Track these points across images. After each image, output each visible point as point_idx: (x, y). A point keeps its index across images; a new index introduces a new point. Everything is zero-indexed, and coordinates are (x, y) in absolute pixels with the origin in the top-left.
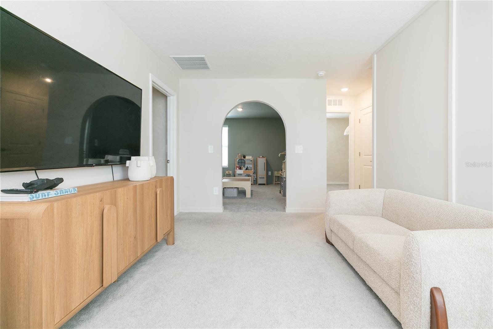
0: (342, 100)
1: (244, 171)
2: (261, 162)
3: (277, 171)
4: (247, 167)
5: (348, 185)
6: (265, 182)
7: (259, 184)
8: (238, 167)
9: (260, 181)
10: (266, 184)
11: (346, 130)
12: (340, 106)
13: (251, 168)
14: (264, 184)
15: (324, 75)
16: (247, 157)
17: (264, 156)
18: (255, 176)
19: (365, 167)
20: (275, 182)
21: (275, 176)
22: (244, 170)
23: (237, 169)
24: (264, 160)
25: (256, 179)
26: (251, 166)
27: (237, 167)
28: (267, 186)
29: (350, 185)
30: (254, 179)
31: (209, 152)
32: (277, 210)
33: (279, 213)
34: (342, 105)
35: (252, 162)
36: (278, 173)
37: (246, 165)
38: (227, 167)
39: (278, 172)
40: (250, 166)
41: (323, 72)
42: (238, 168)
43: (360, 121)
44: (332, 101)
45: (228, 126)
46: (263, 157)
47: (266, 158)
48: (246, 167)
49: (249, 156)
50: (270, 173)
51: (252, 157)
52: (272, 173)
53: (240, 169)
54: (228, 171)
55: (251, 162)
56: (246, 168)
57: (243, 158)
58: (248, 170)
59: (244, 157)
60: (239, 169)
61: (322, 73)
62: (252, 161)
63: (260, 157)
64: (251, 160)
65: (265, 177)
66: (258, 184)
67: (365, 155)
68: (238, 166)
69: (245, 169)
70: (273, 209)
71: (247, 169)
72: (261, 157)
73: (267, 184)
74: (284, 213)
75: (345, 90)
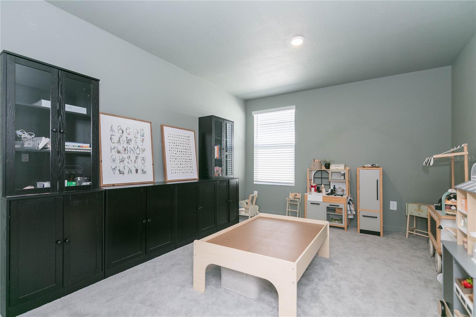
1: (323, 197)
3: (414, 203)
4: (334, 188)
7: (362, 231)
8: (314, 187)
9: (364, 224)
10: (382, 234)
13: (343, 191)
14: (378, 234)
16: (333, 167)
18: (353, 209)
20: (411, 230)
21: (411, 215)
22: (325, 194)
23: (311, 191)
24: (376, 174)
25: (356, 216)
26: (343, 187)
27: (312, 186)
28: (385, 238)
30: (348, 215)
35: (345, 178)
36: (420, 209)
37: (331, 184)
38: (294, 185)
39: (420, 206)
40: (340, 187)
42: (313, 189)
45: (294, 106)
46: (373, 166)
47: (381, 169)
48: (332, 188)
49: (337, 165)
50: (393, 206)
51: (345, 166)
52: (402, 208)
53: (318, 190)
54: (294, 194)
55: (343, 177)
56: (332, 190)
57: (324, 168)
58: (333, 196)
59: (328, 166)
60: (315, 190)
62: (344, 175)
63: (366, 166)
64: (342, 173)
65: (380, 215)
66: (359, 231)
68: (314, 185)
69: (330, 191)
71: (333, 192)
72: (369, 166)
73: (386, 235)
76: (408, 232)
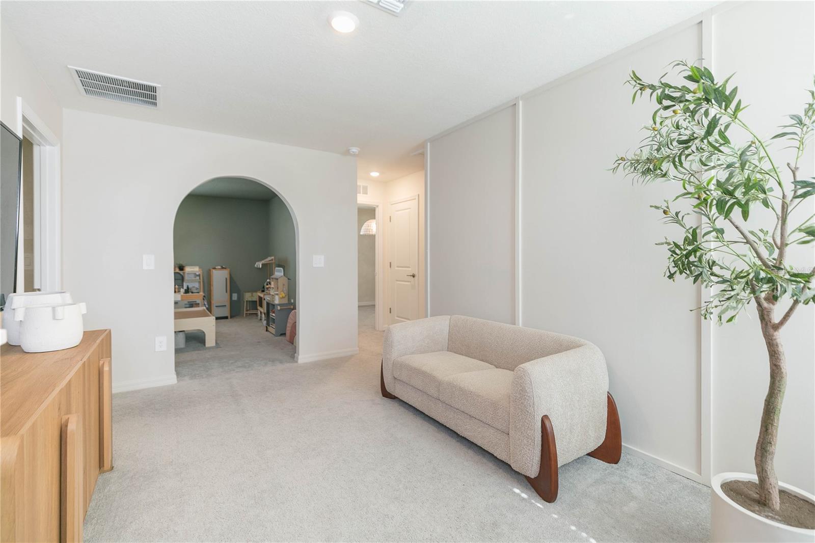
0: (367, 186)
1: (182, 296)
2: (220, 278)
3: (249, 292)
4: (188, 288)
5: (374, 305)
6: (227, 313)
10: (229, 317)
11: (363, 228)
12: (365, 195)
13: (197, 289)
14: (226, 318)
15: (357, 153)
16: (188, 269)
17: (224, 266)
18: (207, 304)
19: (398, 282)
20: (247, 311)
21: (247, 301)
22: (182, 294)
24: (225, 274)
26: (197, 285)
28: (231, 319)
29: (377, 307)
31: (145, 267)
32: (281, 362)
33: (288, 365)
34: (367, 194)
35: (200, 278)
36: (252, 296)
37: (184, 284)
39: (252, 294)
40: (193, 285)
41: (357, 148)
43: (390, 219)
44: (362, 187)
46: (223, 268)
47: (228, 269)
48: (185, 287)
49: (192, 267)
50: (235, 297)
51: (200, 268)
52: (240, 297)
55: (198, 278)
56: (186, 290)
58: (190, 294)
59: (181, 268)
61: (355, 150)
62: (199, 275)
63: (217, 267)
64: (197, 274)
65: (228, 304)
67: (398, 267)
70: (273, 361)
71: (187, 291)
72: (220, 267)
73: (231, 317)
74: (295, 364)
75: (375, 174)
76: (245, 312)
